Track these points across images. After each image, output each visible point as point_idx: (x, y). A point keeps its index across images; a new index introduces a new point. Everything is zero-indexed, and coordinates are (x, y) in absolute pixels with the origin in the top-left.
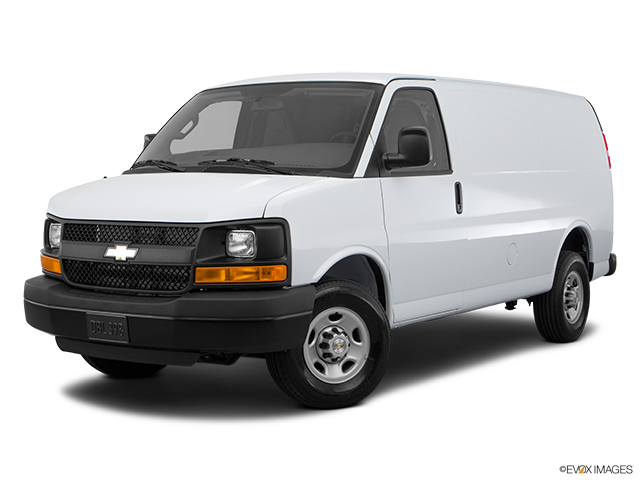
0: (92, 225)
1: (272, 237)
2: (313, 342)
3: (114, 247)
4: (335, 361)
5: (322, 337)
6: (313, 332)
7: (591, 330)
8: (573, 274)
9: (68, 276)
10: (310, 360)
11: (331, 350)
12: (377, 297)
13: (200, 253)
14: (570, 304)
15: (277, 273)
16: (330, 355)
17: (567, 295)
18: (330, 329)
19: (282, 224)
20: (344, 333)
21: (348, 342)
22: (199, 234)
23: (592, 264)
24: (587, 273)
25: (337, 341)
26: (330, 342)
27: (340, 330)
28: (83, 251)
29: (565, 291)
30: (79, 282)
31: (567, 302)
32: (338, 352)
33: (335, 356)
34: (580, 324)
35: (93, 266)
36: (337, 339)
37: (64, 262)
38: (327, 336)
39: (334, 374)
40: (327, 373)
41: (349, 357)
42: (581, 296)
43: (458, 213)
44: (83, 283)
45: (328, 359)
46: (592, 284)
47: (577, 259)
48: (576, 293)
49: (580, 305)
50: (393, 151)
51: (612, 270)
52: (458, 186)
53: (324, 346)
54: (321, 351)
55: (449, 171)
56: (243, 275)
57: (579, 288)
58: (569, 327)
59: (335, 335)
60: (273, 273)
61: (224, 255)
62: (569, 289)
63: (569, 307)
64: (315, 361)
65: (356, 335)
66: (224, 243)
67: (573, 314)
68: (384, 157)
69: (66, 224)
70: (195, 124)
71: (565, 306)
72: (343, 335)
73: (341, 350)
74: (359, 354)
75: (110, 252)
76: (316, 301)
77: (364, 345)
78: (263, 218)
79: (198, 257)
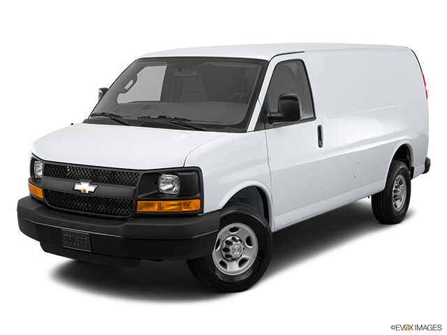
0: (64, 167)
1: (190, 180)
2: (219, 248)
3: (79, 183)
4: (234, 260)
5: (225, 244)
6: (219, 241)
7: (411, 214)
8: (400, 176)
9: (48, 200)
10: (217, 260)
11: (231, 253)
12: (263, 215)
13: (140, 191)
14: (397, 197)
15: (194, 205)
16: (230, 256)
17: (395, 191)
18: (231, 238)
19: (197, 171)
20: (240, 240)
21: (243, 247)
22: (140, 177)
23: (413, 168)
24: (409, 175)
25: (236, 247)
26: (231, 247)
27: (237, 238)
28: (58, 184)
29: (394, 189)
30: (55, 206)
31: (395, 196)
32: (236, 254)
33: (234, 257)
34: (403, 211)
35: (65, 195)
36: (236, 245)
37: (45, 191)
38: (229, 243)
39: (233, 268)
40: (228, 268)
41: (244, 256)
42: (405, 192)
43: (320, 147)
44: (59, 206)
45: (230, 259)
46: (413, 181)
47: (403, 166)
48: (401, 190)
49: (404, 197)
50: (274, 110)
51: (426, 170)
52: (320, 128)
53: (226, 250)
54: (224, 254)
55: (314, 118)
56: (170, 206)
57: (404, 185)
58: (396, 214)
59: (234, 243)
60: (191, 205)
61: (157, 191)
62: (396, 187)
63: (396, 200)
64: (220, 260)
65: (249, 241)
66: (157, 183)
67: (399, 204)
68: (268, 115)
69: (45, 164)
70: (135, 82)
71: (393, 199)
72: (239, 242)
73: (238, 253)
74: (251, 254)
75: (77, 187)
76: (221, 219)
77: (254, 248)
78: (184, 167)
79: (139, 194)
